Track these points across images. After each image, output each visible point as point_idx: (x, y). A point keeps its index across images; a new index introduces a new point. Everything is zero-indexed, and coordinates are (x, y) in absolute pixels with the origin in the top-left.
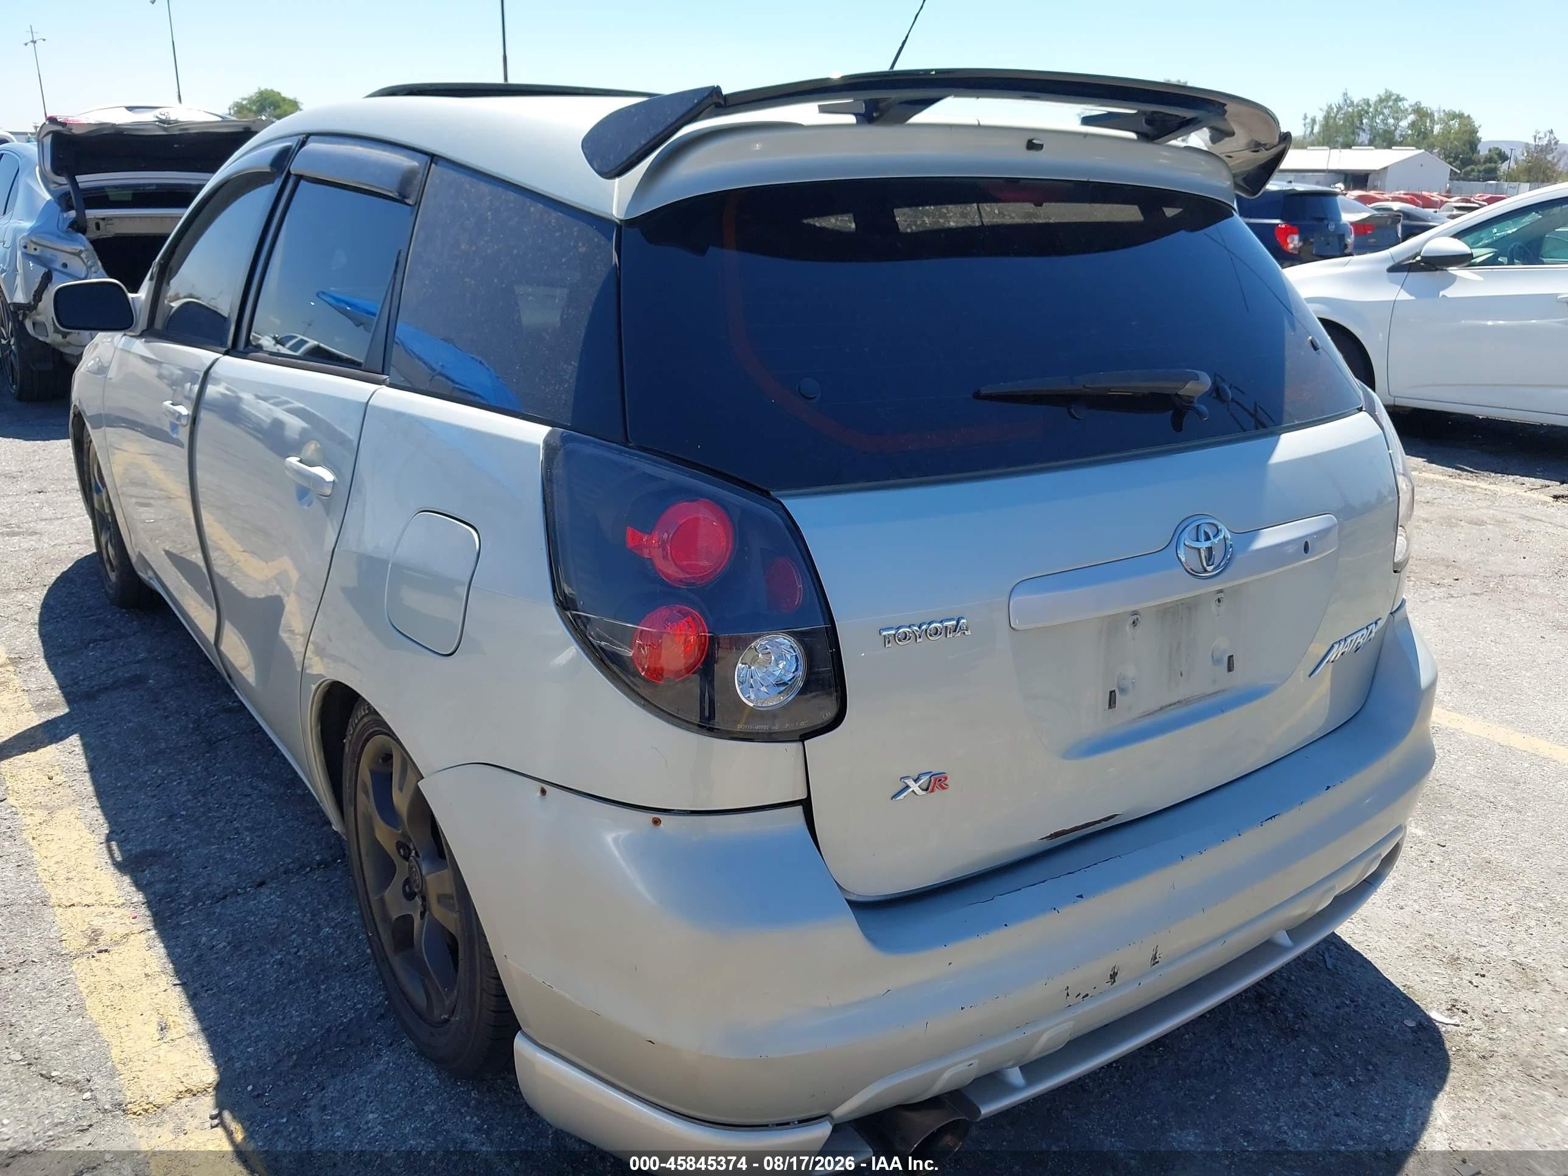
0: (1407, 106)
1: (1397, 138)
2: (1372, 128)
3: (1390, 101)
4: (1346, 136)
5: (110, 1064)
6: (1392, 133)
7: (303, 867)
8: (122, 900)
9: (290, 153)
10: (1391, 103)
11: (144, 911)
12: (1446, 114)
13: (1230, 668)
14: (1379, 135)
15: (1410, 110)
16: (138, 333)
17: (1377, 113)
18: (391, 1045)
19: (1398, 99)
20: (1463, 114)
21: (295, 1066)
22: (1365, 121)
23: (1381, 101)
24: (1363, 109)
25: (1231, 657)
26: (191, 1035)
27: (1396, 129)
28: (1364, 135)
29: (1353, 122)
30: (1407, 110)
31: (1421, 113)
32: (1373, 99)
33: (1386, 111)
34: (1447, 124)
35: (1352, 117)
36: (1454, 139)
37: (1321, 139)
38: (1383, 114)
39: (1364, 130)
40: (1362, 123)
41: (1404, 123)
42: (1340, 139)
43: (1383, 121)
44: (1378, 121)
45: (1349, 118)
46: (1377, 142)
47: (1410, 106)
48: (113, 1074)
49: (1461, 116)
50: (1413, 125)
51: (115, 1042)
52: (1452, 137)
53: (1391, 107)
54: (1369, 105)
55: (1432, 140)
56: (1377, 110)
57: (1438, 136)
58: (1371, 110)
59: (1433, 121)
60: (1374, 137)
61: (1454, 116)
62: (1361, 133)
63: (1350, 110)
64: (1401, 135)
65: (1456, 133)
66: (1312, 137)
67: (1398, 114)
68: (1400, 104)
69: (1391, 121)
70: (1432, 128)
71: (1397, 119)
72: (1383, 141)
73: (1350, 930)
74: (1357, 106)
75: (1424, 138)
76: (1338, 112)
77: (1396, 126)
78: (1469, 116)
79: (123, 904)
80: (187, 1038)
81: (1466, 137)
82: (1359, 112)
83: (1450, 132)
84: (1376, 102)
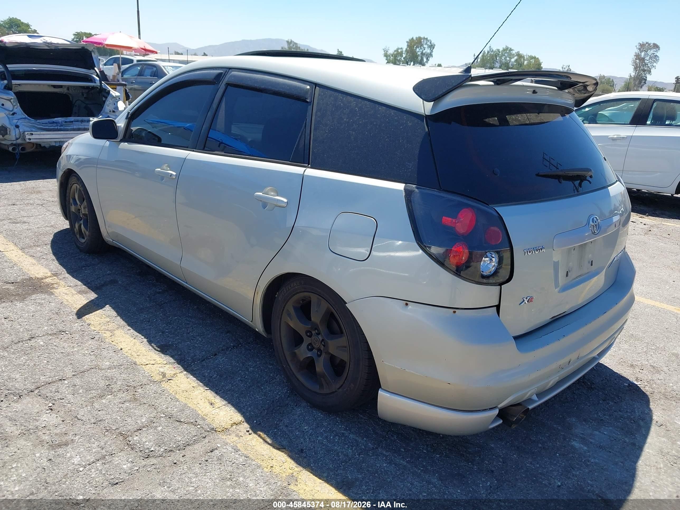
0: (514, 53)
1: (510, 66)
2: (501, 61)
3: (507, 50)
4: (491, 64)
5: (200, 416)
6: (508, 64)
7: (228, 348)
8: (165, 362)
9: (223, 75)
10: (508, 51)
11: (176, 365)
12: (529, 57)
13: (592, 265)
14: (503, 64)
15: (515, 54)
16: (119, 140)
17: (503, 55)
18: (296, 406)
19: (511, 50)
20: (536, 57)
21: (267, 414)
22: (498, 58)
23: (504, 50)
24: (497, 53)
25: (592, 261)
26: (224, 405)
27: (510, 62)
28: (498, 64)
29: (493, 59)
30: (514, 54)
31: (520, 56)
32: (501, 49)
33: (506, 55)
34: (529, 61)
35: (493, 56)
36: (532, 67)
37: (481, 65)
38: (505, 55)
39: (497, 62)
40: (496, 59)
41: (513, 60)
42: (489, 65)
43: (505, 58)
44: (503, 58)
45: (492, 56)
46: (502, 67)
47: (516, 53)
48: (204, 420)
49: (534, 58)
50: (516, 61)
51: (197, 409)
52: (531, 66)
53: (508, 53)
54: (500, 52)
55: (524, 67)
56: (502, 54)
57: (526, 65)
58: (500, 54)
59: (524, 60)
60: (501, 65)
61: (532, 58)
62: (496, 63)
63: (492, 53)
64: (512, 65)
65: (533, 65)
66: (477, 64)
67: (511, 56)
68: (511, 52)
69: (508, 59)
70: (524, 62)
71: (511, 58)
72: (505, 67)
73: (605, 361)
74: (495, 52)
75: (521, 66)
76: (487, 54)
77: (510, 61)
78: (538, 58)
79: (166, 363)
80: (224, 406)
81: (537, 67)
82: (495, 54)
83: (530, 64)
84: (502, 50)
